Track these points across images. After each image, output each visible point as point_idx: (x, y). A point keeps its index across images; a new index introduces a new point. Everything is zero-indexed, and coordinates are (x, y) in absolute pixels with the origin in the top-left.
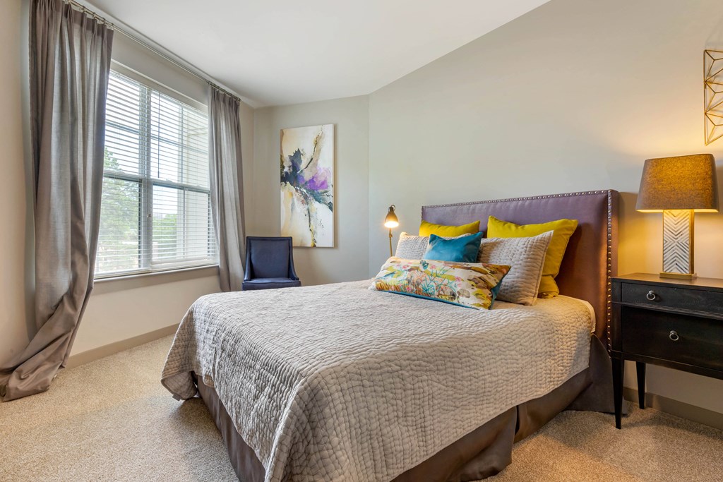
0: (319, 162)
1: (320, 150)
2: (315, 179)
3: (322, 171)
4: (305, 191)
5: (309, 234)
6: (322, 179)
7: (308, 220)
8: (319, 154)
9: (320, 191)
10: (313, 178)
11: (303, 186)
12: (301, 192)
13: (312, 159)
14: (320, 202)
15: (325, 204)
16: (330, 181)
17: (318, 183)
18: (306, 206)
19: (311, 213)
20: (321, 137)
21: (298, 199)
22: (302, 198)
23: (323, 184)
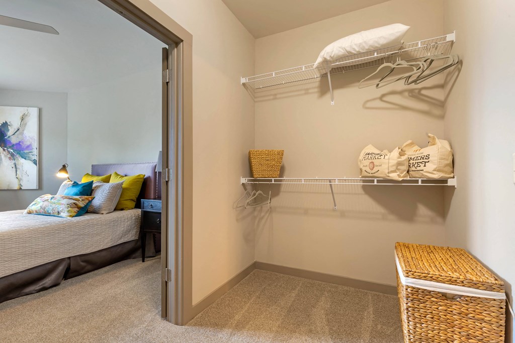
0: (25, 132)
1: (26, 124)
2: (21, 143)
3: (28, 138)
4: (12, 151)
5: (16, 181)
6: (28, 143)
7: (15, 171)
8: (25, 126)
9: (26, 151)
10: (20, 142)
11: (10, 147)
12: (9, 152)
13: (18, 130)
14: (25, 159)
15: (31, 160)
16: (35, 145)
17: (24, 146)
18: (13, 162)
19: (17, 166)
20: (27, 115)
21: (5, 156)
22: (9, 156)
23: (29, 147)
